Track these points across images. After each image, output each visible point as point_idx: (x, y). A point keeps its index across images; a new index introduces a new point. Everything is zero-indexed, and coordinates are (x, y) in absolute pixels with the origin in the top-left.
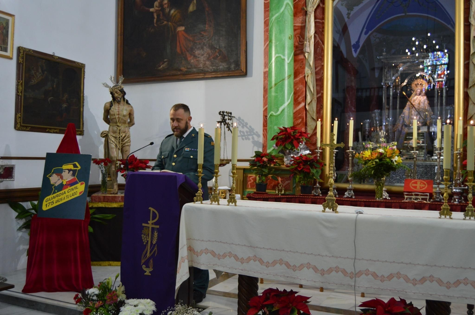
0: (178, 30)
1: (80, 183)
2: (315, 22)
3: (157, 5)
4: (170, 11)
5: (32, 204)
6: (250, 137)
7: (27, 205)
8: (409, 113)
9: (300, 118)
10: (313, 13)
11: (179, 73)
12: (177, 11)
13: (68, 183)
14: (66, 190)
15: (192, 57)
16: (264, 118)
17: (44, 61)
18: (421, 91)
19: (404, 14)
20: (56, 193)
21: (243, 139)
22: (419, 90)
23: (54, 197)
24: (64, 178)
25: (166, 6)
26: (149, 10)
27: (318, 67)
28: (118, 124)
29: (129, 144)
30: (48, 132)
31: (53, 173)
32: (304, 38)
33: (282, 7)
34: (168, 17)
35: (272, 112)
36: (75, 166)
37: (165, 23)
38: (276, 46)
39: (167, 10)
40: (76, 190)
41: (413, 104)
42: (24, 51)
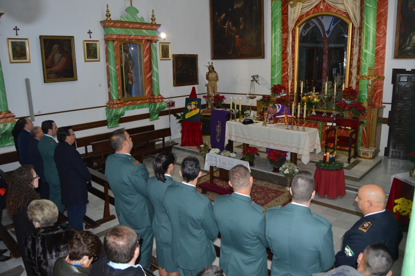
0: (236, 37)
1: (198, 109)
2: (292, 36)
3: (227, 25)
4: (232, 28)
5: (181, 114)
6: (266, 85)
7: (179, 114)
9: (285, 78)
10: (291, 32)
12: (235, 29)
13: (194, 109)
14: (193, 111)
17: (182, 58)
20: (190, 112)
21: (263, 86)
23: (189, 114)
24: (192, 107)
25: (231, 25)
26: (224, 27)
27: (293, 56)
28: (212, 81)
29: (216, 89)
30: (185, 86)
31: (188, 105)
32: (287, 44)
33: (276, 32)
35: (272, 77)
36: (196, 103)
37: (231, 33)
38: (274, 49)
39: (231, 28)
40: (196, 111)
42: (175, 56)
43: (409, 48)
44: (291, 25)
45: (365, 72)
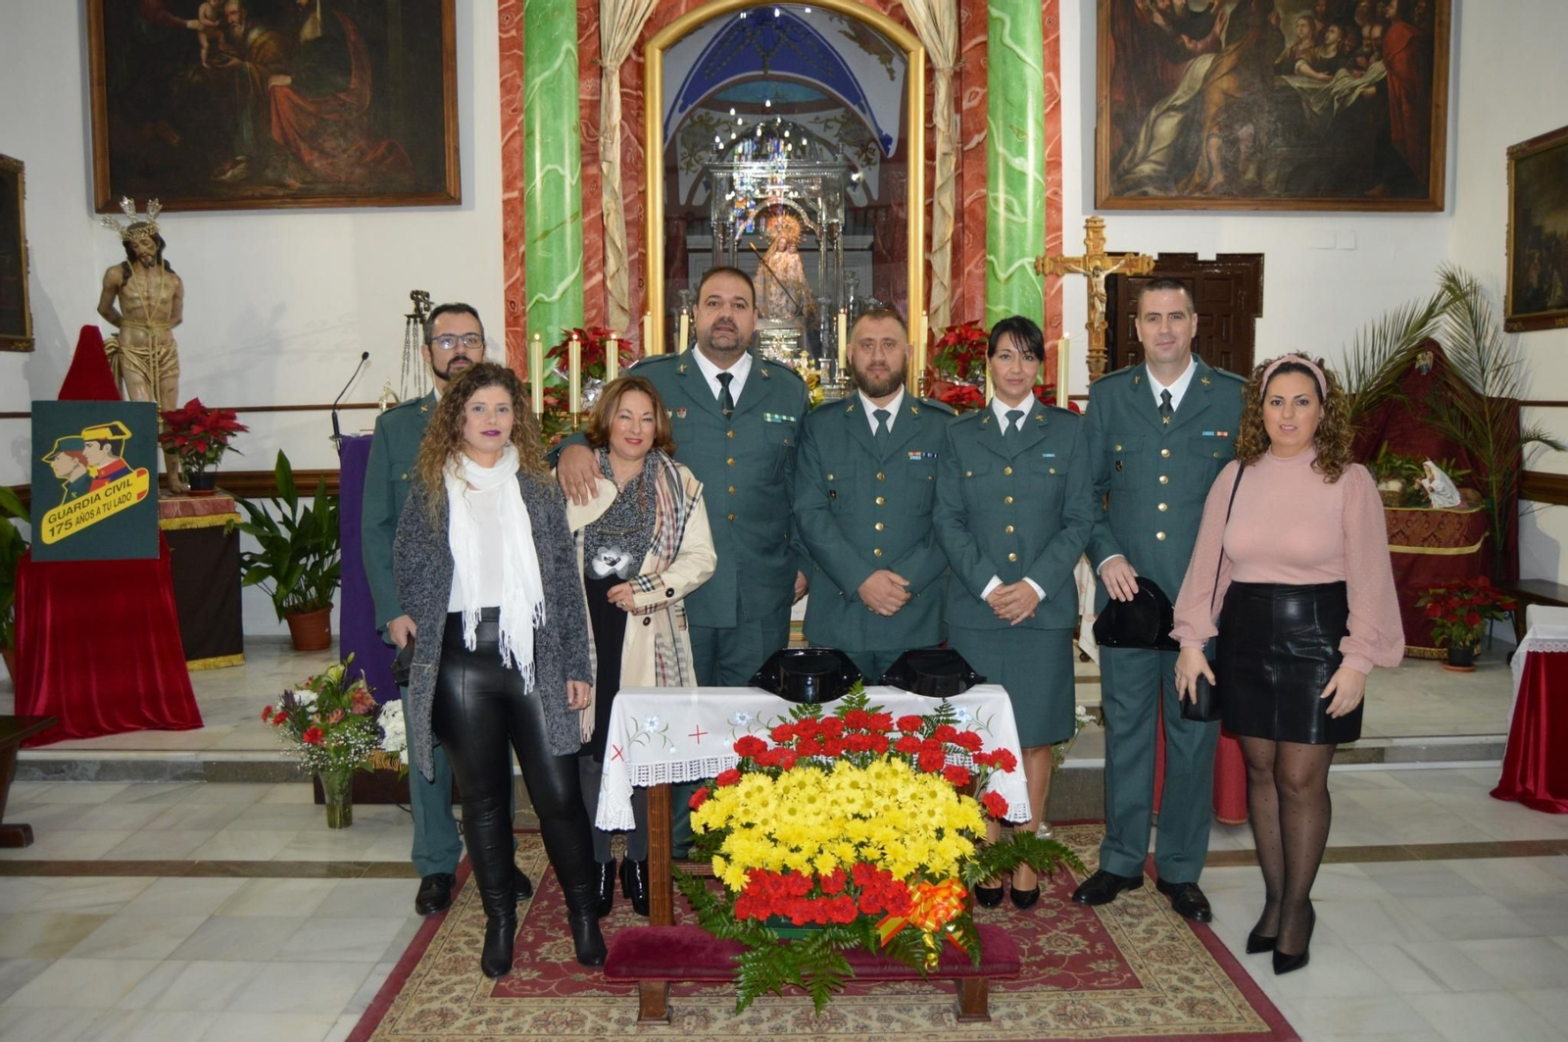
0: (273, 83)
1: (135, 472)
2: (623, 95)
3: (209, 13)
4: (247, 32)
8: (765, 289)
9: (594, 306)
10: (618, 72)
11: (281, 193)
12: (267, 36)
13: (103, 473)
14: (101, 491)
15: (316, 154)
16: (507, 305)
18: (789, 242)
19: (762, 73)
20: (74, 499)
22: (784, 241)
24: (91, 462)
25: (234, 18)
26: (185, 25)
27: (629, 194)
28: (149, 323)
29: (176, 371)
31: (59, 450)
32: (597, 129)
33: (557, 56)
34: (243, 49)
35: (540, 295)
36: (115, 431)
37: (235, 61)
38: (544, 145)
39: (239, 30)
40: (128, 489)
41: (773, 269)
43: (1146, 168)
44: (618, 42)
45: (1023, 255)
